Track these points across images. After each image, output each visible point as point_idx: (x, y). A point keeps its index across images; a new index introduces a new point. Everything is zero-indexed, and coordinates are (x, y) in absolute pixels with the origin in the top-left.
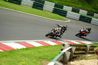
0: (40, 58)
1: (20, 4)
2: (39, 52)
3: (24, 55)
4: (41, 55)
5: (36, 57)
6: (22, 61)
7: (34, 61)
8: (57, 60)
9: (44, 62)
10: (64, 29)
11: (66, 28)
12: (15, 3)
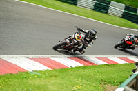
0: (102, 81)
1: (76, 5)
2: (101, 73)
3: (80, 76)
4: (104, 77)
5: (97, 80)
6: (77, 84)
7: (94, 85)
8: (128, 85)
9: (108, 87)
10: (91, 37)
11: (94, 35)
12: (69, 3)
